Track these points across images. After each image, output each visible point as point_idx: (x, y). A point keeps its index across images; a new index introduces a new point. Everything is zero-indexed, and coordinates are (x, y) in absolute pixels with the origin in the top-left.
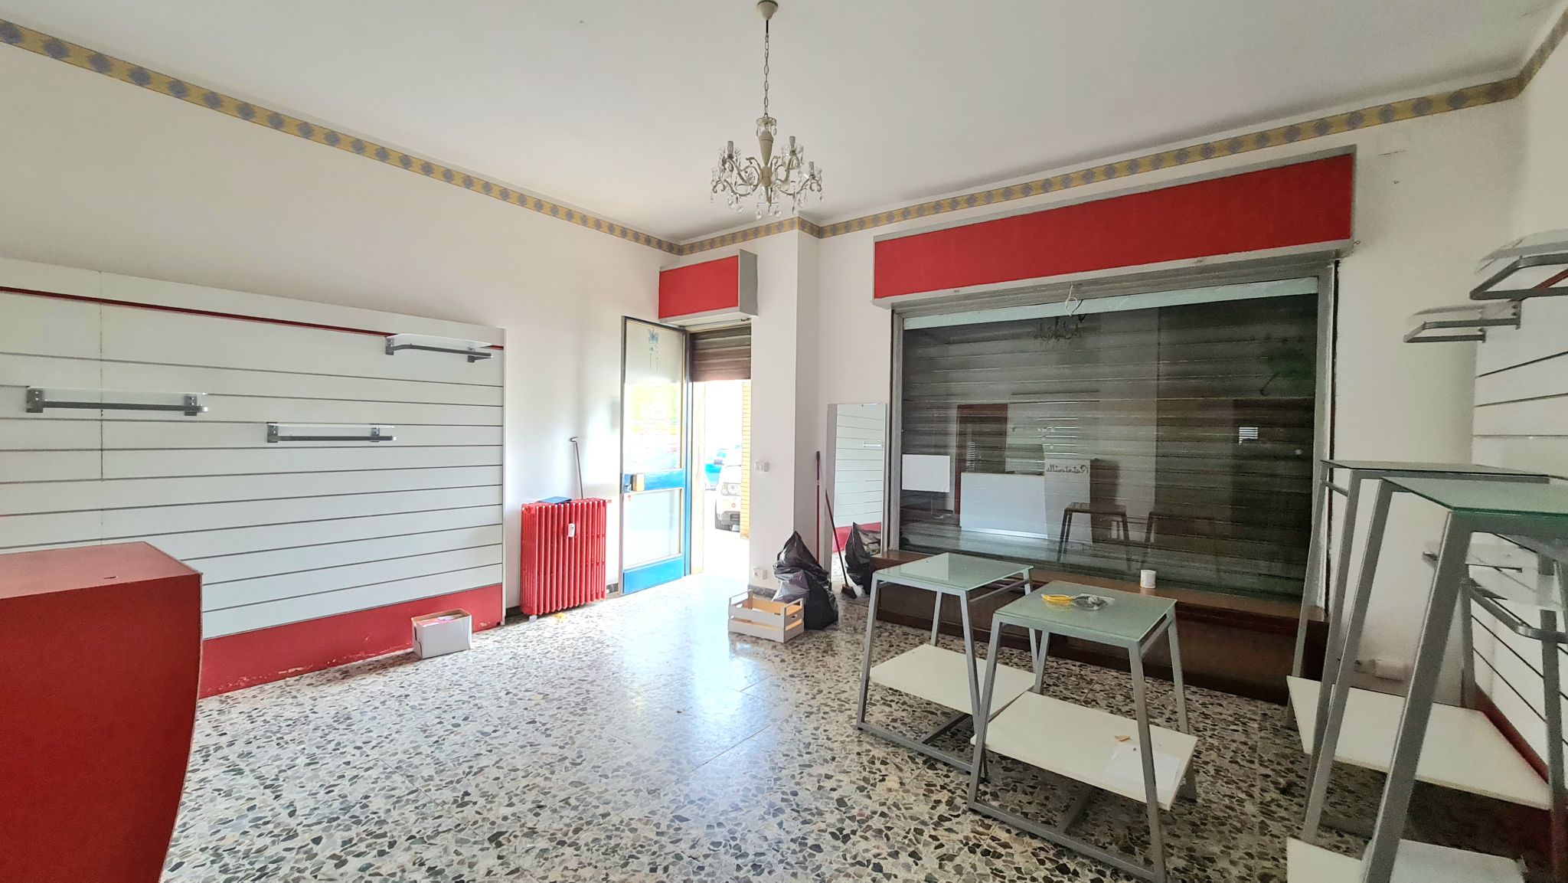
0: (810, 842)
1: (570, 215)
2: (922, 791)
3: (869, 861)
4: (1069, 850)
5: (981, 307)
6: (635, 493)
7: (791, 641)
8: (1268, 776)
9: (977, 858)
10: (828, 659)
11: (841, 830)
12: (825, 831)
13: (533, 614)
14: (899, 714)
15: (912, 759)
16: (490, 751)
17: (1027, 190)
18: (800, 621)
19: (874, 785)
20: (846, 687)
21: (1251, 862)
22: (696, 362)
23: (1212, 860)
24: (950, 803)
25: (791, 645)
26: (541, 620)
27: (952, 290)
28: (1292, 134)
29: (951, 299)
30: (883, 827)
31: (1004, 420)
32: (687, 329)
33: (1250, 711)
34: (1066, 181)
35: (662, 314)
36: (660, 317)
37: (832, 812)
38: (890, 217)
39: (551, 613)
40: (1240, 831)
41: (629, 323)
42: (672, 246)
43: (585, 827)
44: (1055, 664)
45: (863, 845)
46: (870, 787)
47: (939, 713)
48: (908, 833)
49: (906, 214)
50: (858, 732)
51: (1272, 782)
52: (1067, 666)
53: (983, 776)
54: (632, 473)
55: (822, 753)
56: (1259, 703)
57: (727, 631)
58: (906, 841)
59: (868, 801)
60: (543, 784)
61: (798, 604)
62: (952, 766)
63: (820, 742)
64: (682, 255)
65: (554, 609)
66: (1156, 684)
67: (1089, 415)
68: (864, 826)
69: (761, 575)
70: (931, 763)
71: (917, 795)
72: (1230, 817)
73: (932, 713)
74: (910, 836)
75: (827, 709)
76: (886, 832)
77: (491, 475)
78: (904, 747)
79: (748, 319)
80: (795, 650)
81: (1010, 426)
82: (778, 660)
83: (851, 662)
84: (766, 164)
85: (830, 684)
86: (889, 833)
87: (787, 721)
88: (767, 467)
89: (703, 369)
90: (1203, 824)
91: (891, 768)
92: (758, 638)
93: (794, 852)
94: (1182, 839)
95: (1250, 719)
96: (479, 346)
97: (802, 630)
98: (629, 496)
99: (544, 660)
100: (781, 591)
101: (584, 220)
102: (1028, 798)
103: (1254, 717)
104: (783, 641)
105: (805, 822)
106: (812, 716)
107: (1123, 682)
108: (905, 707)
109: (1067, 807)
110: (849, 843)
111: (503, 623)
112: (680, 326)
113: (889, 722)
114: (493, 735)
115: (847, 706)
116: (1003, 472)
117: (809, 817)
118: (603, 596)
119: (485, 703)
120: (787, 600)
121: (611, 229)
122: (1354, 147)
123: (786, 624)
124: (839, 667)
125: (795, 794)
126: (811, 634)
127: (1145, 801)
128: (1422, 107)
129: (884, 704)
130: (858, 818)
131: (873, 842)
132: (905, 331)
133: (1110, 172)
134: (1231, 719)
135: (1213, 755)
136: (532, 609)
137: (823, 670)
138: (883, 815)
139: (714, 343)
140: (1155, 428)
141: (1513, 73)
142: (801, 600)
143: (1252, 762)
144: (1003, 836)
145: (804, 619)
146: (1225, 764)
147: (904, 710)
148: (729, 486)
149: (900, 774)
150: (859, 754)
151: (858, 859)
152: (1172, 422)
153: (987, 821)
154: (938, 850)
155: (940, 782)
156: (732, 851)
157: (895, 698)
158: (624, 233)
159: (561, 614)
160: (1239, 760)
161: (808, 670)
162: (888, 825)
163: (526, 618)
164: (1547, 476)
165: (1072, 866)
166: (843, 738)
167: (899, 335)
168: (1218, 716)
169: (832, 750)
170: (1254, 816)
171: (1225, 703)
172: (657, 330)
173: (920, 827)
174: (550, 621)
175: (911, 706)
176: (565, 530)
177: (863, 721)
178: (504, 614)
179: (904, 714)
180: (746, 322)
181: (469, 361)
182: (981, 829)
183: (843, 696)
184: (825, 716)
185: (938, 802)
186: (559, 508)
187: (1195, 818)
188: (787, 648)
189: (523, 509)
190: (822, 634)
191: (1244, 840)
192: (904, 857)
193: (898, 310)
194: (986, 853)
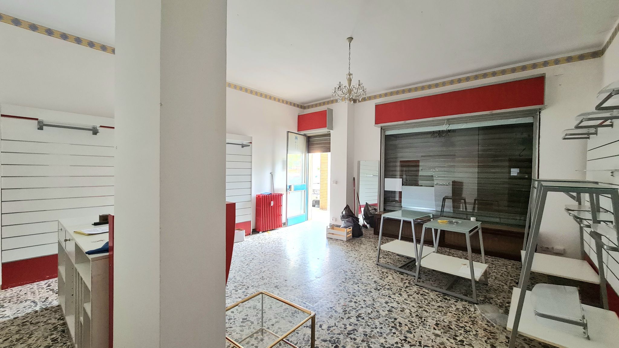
0: (368, 290)
1: (270, 98)
2: (400, 280)
3: (387, 295)
4: (447, 295)
5: (413, 127)
6: (291, 191)
7: (348, 240)
8: (513, 280)
9: (419, 295)
10: (362, 246)
11: (377, 288)
12: (372, 288)
13: (260, 231)
14: (389, 261)
15: (396, 273)
16: (265, 267)
17: (430, 87)
18: (351, 234)
19: (385, 278)
20: (370, 253)
21: (504, 299)
22: (310, 146)
23: (492, 299)
24: (409, 283)
25: (349, 241)
26: (263, 233)
27: (403, 121)
28: (524, 68)
29: (403, 124)
30: (389, 288)
31: (418, 166)
32: (307, 135)
33: (509, 263)
34: (444, 84)
35: (299, 130)
36: (298, 131)
37: (373, 284)
38: (380, 96)
39: (265, 231)
40: (502, 292)
41: (289, 133)
42: (302, 106)
43: (301, 285)
44: (440, 249)
45: (384, 292)
46: (383, 279)
47: (402, 261)
48: (397, 289)
49: (386, 95)
50: (377, 265)
51: (514, 281)
52: (445, 249)
53: (419, 277)
54: (290, 185)
55: (367, 270)
56: (512, 261)
57: (326, 237)
58: (397, 291)
59: (383, 282)
60: (284, 275)
61: (350, 228)
62: (409, 274)
63: (365, 267)
64: (305, 109)
65: (267, 230)
66: (476, 255)
67: (452, 164)
68: (384, 287)
69: (334, 219)
70: (402, 273)
71: (398, 281)
72: (499, 289)
73: (400, 261)
74: (398, 290)
75: (365, 259)
76: (390, 289)
77: (247, 185)
78: (392, 269)
79: (329, 132)
80: (350, 243)
81: (420, 168)
82: (345, 246)
83: (370, 247)
84: (350, 87)
85: (364, 252)
86: (392, 289)
87: (353, 262)
88: (336, 183)
89: (312, 149)
90: (490, 290)
91: (389, 274)
92: (337, 239)
93: (364, 292)
94: (483, 293)
95: (508, 265)
96: (245, 143)
97: (351, 237)
98: (289, 193)
99: (269, 244)
100: (344, 225)
101: (275, 99)
102: (434, 283)
103: (510, 265)
104: (346, 240)
105: (365, 286)
106: (361, 261)
107: (464, 254)
108: (391, 259)
109: (446, 285)
110: (380, 291)
111: (251, 234)
112: (304, 134)
113: (386, 263)
114: (263, 263)
115: (372, 259)
116: (418, 185)
117: (366, 285)
118: (281, 226)
119: (257, 255)
120: (346, 227)
121: (283, 101)
122: (545, 74)
123: (347, 235)
124: (366, 248)
125: (361, 279)
126: (355, 239)
127: (471, 278)
128: (569, 59)
129: (383, 258)
130: (381, 286)
131: (387, 291)
132: (385, 135)
133: (460, 81)
134: (502, 265)
135: (495, 274)
136: (260, 230)
137: (361, 249)
138: (389, 285)
139: (316, 140)
140: (477, 169)
141: (601, 48)
142: (351, 227)
143: (508, 276)
144: (427, 291)
145: (352, 234)
146: (499, 276)
147: (390, 260)
148: (315, 191)
149: (392, 276)
150: (378, 271)
151: (383, 295)
152: (484, 166)
153: (421, 288)
154: (407, 294)
155: (405, 278)
156: (346, 292)
157: (387, 257)
158: (287, 103)
159: (269, 232)
160: (503, 275)
161: (356, 249)
162: (391, 287)
163: (258, 232)
164: (598, 182)
165: (448, 298)
166: (373, 267)
167: (383, 136)
168: (497, 264)
169: (369, 269)
170: (506, 289)
171: (500, 261)
172: (297, 135)
173: (401, 288)
174: (265, 233)
175: (393, 259)
176: (270, 203)
177: (378, 262)
178: (252, 231)
179: (391, 261)
180: (329, 133)
181: (242, 147)
182: (419, 289)
183: (370, 256)
184: (365, 261)
185: (406, 283)
186: (268, 196)
187: (487, 289)
188: (347, 242)
189: (257, 196)
190: (358, 239)
191: (503, 294)
192: (397, 295)
193: (383, 128)
194: (421, 295)
